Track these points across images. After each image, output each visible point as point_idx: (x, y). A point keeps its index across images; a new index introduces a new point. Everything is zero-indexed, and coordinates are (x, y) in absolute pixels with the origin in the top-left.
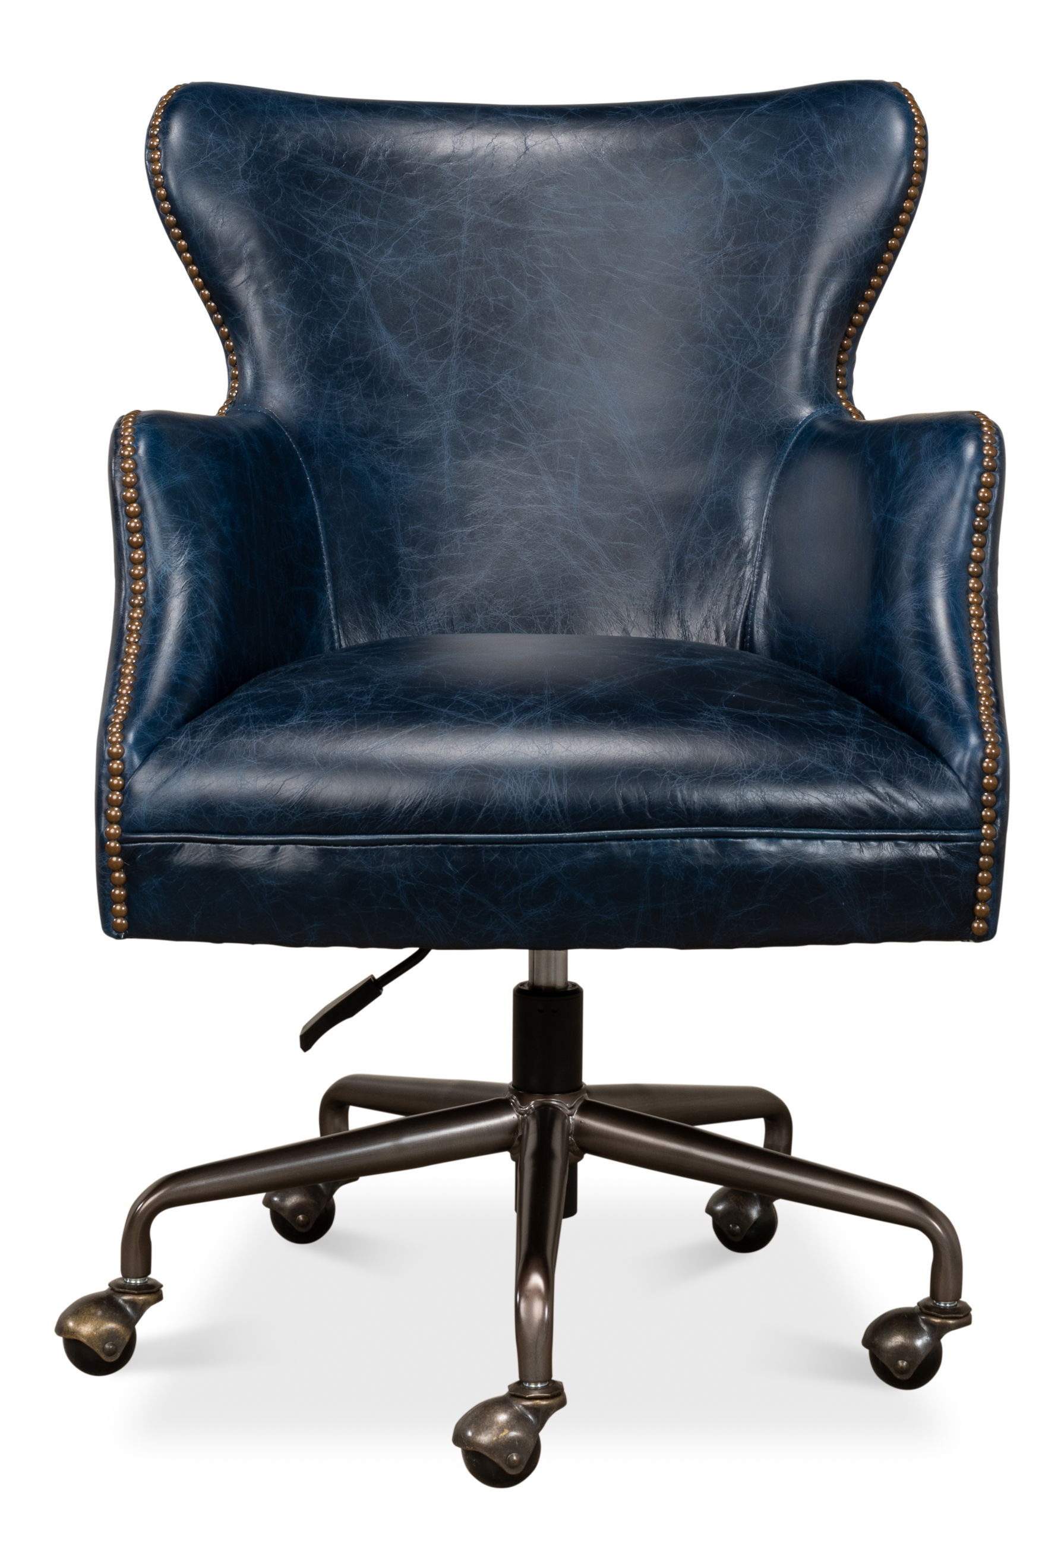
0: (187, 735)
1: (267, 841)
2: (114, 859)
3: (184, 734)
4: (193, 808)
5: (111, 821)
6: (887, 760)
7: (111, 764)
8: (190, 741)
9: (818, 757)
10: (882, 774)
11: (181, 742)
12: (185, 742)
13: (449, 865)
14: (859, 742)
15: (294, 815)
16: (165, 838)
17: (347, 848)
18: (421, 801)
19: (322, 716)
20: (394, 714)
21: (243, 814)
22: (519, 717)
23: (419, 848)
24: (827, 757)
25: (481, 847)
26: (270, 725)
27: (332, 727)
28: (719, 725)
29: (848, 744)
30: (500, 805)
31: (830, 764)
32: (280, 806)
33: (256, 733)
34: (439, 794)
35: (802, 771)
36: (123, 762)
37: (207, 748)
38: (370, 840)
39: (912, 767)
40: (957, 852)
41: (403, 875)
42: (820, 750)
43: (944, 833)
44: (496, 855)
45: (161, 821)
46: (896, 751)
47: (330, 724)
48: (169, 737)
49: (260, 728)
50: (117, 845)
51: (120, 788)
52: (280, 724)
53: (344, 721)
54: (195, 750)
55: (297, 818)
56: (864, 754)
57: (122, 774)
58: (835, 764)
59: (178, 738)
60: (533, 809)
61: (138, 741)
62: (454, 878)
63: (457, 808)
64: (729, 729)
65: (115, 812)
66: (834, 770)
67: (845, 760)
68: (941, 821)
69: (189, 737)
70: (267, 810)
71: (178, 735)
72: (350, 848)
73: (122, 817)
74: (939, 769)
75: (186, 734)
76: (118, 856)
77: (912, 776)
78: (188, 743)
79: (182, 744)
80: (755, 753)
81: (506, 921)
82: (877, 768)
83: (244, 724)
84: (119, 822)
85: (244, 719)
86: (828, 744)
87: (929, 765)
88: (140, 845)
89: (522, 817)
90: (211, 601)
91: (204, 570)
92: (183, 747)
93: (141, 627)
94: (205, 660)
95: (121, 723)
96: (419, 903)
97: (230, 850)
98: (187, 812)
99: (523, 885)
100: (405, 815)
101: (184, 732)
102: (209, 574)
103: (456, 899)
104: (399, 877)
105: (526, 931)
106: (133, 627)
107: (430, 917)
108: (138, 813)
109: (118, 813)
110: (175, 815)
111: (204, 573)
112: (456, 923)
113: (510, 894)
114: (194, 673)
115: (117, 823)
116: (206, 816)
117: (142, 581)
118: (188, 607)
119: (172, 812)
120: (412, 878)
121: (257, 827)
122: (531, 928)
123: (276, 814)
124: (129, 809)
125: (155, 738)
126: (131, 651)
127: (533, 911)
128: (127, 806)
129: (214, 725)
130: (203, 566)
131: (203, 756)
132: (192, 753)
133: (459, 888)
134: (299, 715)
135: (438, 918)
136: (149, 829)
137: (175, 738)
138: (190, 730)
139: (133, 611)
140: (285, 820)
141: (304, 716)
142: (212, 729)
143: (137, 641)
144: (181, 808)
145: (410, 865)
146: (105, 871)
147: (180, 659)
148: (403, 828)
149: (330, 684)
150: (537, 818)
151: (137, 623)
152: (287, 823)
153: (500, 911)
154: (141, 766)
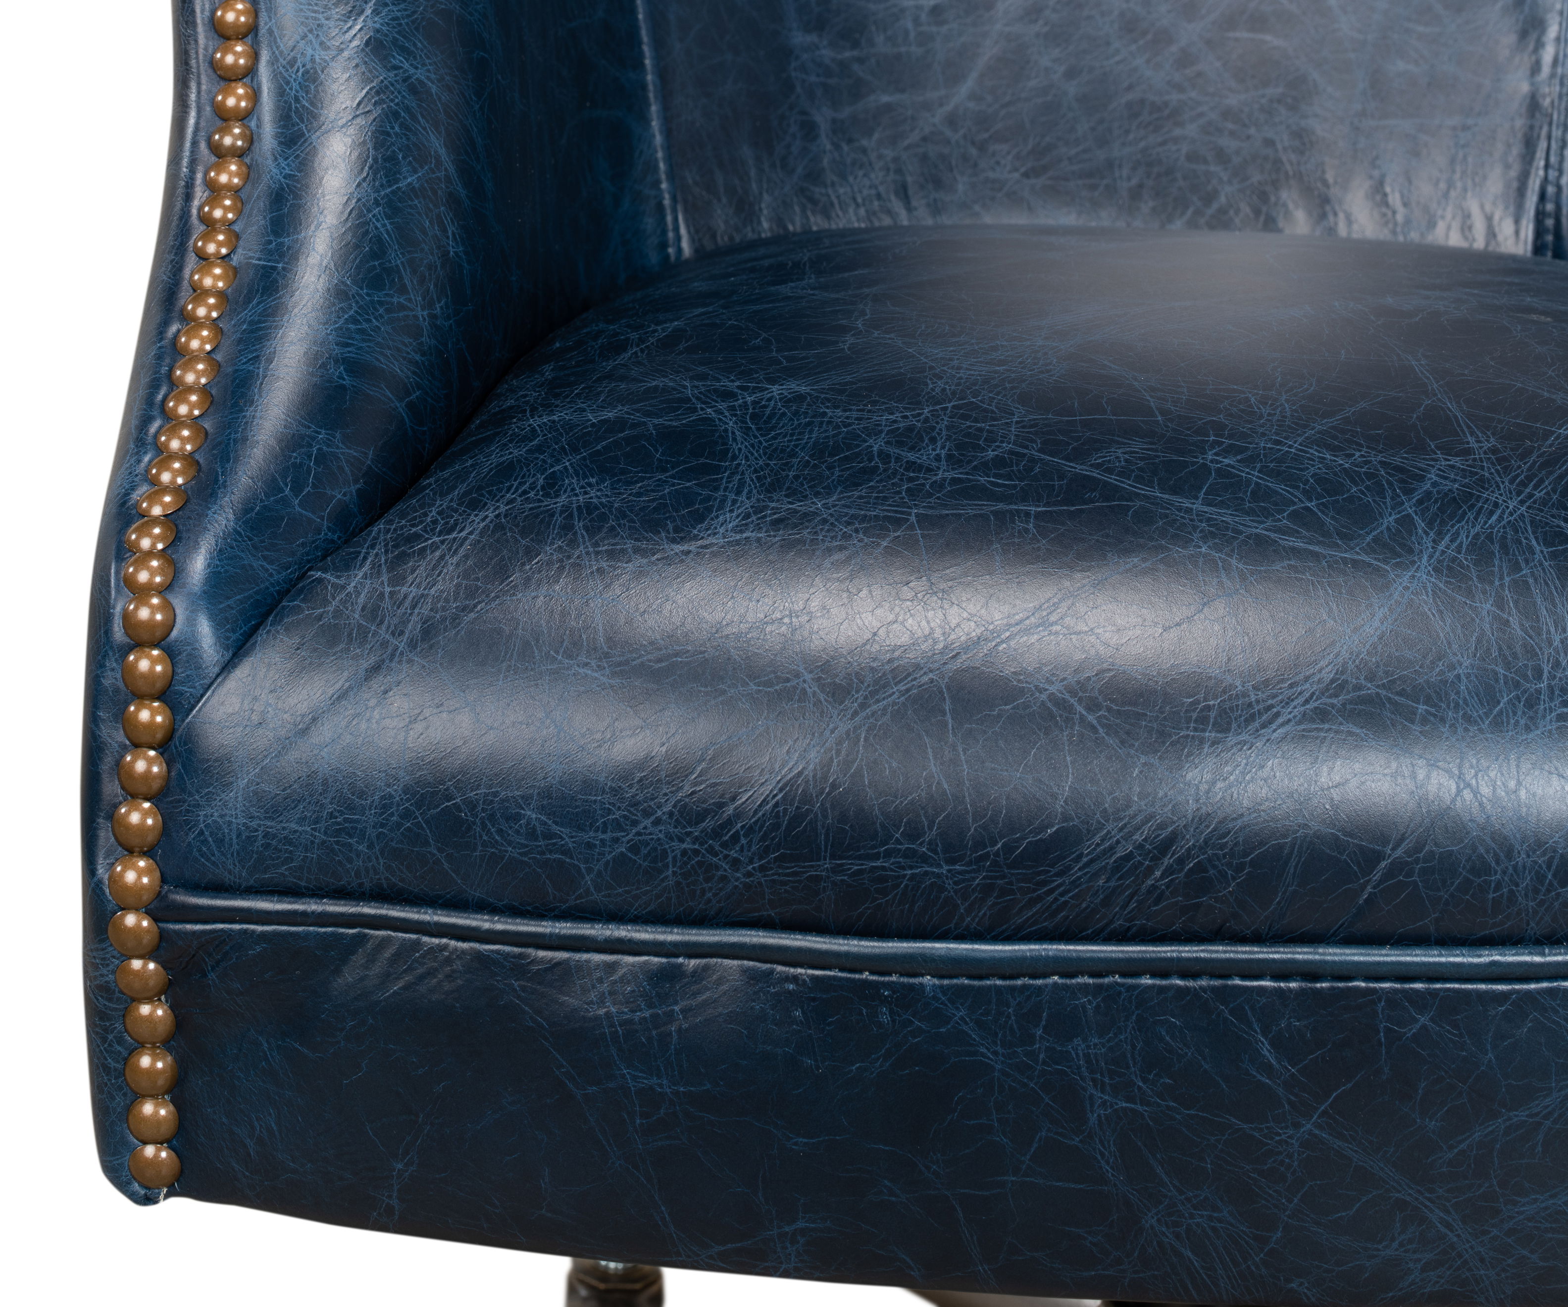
2: (140, 966)
3: (367, 567)
4: (399, 825)
5: (129, 849)
7: (132, 658)
8: (388, 589)
12: (369, 593)
13: (1266, 1050)
15: (735, 863)
16: (304, 914)
19: (807, 517)
20: (1038, 515)
21: (566, 852)
22: (1440, 534)
23: (1162, 989)
25: (1374, 990)
26: (643, 544)
32: (688, 834)
36: (171, 653)
37: (444, 619)
41: (1107, 1080)
44: (1423, 1020)
48: (317, 573)
49: (612, 555)
50: (145, 923)
51: (159, 736)
52: (674, 541)
54: (405, 622)
55: (749, 874)
57: (169, 694)
59: (349, 577)
60: (1549, 867)
61: (219, 580)
62: (1280, 1091)
63: (1293, 862)
65: (139, 817)
69: (385, 578)
71: (347, 566)
73: (165, 830)
75: (373, 564)
76: (146, 956)
78: (382, 594)
79: (362, 599)
81: (1444, 1230)
83: (560, 535)
84: (156, 849)
88: (222, 930)
89: (1511, 892)
90: (437, 144)
91: (415, 58)
92: (363, 609)
93: (239, 213)
94: (422, 314)
95: (168, 519)
96: (1159, 1170)
97: (519, 967)
98: (378, 837)
99: (1510, 1119)
100: (1120, 879)
101: (365, 558)
102: (429, 71)
103: (1282, 1163)
104: (1095, 1086)
105: (1510, 1261)
106: (218, 213)
107: (1192, 1216)
108: (220, 828)
109: (150, 822)
110: (337, 843)
111: (416, 68)
112: (1279, 1234)
113: (1463, 1146)
114: (388, 353)
115: (147, 853)
116: (440, 850)
117: (245, 85)
118: (375, 160)
119: (325, 833)
120: (1139, 1088)
121: (609, 896)
122: (1525, 1252)
123: (674, 858)
124: (188, 811)
125: (271, 575)
126: (208, 282)
127: (1536, 1200)
128: (179, 801)
129: (463, 534)
130: (412, 48)
131: (431, 647)
132: (393, 634)
133: (1297, 1126)
134: (731, 511)
135: (1220, 1221)
136: (252, 882)
137: (338, 577)
138: (386, 552)
139: (219, 168)
140: (707, 880)
141: (747, 516)
142: (456, 552)
143: (228, 255)
144: (357, 821)
145: (1134, 1047)
146: (110, 1000)
147: (352, 312)
148: (1111, 922)
149: (800, 398)
150: (1558, 895)
151: (228, 202)
152: (711, 889)
153: (1429, 1199)
154: (227, 667)
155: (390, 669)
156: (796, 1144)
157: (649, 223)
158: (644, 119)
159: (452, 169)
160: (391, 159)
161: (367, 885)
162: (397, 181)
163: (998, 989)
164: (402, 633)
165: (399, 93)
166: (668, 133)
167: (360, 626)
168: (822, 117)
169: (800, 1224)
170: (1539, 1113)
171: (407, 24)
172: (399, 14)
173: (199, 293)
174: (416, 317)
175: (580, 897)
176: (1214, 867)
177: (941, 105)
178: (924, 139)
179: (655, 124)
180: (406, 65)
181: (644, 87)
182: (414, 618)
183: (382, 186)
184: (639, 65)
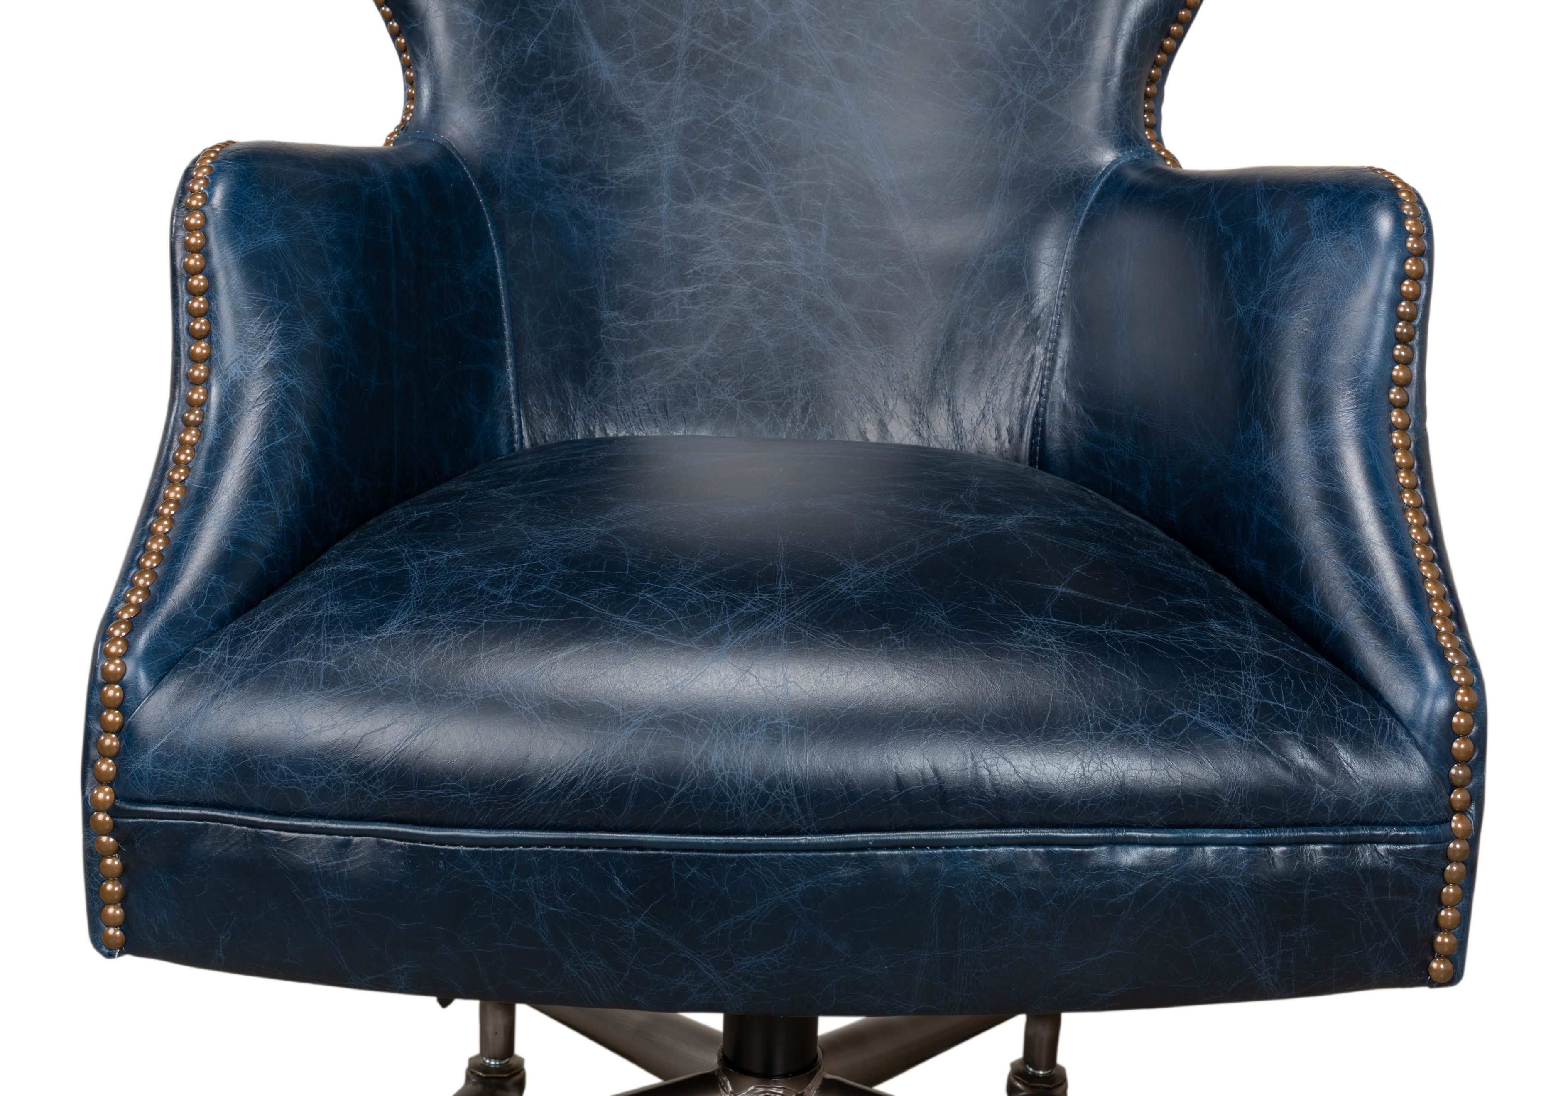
0: (223, 649)
1: (333, 829)
2: (104, 839)
3: (220, 645)
4: (222, 771)
5: (101, 782)
6: (1307, 712)
7: (105, 689)
8: (227, 657)
9: (1203, 709)
10: (1301, 737)
11: (213, 659)
12: (219, 659)
13: (618, 883)
14: (1261, 681)
15: (374, 791)
16: (178, 814)
17: (457, 848)
18: (576, 780)
19: (433, 623)
20: (544, 623)
21: (298, 785)
22: (738, 634)
23: (571, 853)
24: (1216, 709)
25: (670, 856)
26: (351, 636)
27: (445, 645)
28: (1047, 652)
29: (1246, 685)
30: (702, 789)
31: (1222, 721)
32: (353, 777)
33: (328, 649)
34: (604, 768)
35: (1179, 735)
36: (124, 688)
37: (251, 672)
38: (494, 838)
39: (1346, 724)
40: (1414, 861)
41: (544, 897)
42: (1204, 696)
43: (1394, 832)
44: (693, 870)
45: (171, 788)
46: (1318, 696)
47: (444, 639)
48: (197, 649)
49: (335, 641)
50: (108, 819)
51: (117, 727)
52: (366, 634)
53: (465, 633)
54: (233, 673)
55: (380, 796)
56: (1271, 703)
57: (122, 707)
58: (1229, 722)
59: (211, 650)
60: (755, 796)
61: (151, 652)
62: (625, 903)
63: (632, 793)
64: (1064, 659)
65: (106, 766)
66: (1228, 732)
67: (1243, 713)
68: (1392, 812)
69: (227, 651)
70: (334, 781)
71: (211, 645)
72: (462, 848)
73: (118, 773)
74: (1385, 726)
75: (223, 645)
76: (109, 834)
77: (1346, 739)
78: (225, 659)
79: (214, 662)
80: (1106, 705)
81: (707, 973)
82: (1292, 727)
83: (313, 631)
84: (113, 782)
85: (315, 623)
86: (1216, 686)
87: (1369, 719)
88: (141, 822)
89: (737, 809)
90: (300, 420)
91: (292, 373)
92: (214, 667)
93: (193, 456)
94: (279, 512)
95: (131, 622)
96: (569, 941)
97: (277, 840)
98: (212, 777)
99: (736, 919)
100: (550, 800)
101: (220, 641)
102: (299, 380)
103: (627, 938)
104: (539, 900)
105: (740, 989)
106: (183, 457)
107: (586, 964)
108: (141, 772)
109: (111, 769)
110: (194, 780)
111: (292, 379)
112: (628, 973)
113: (714, 932)
114: (257, 533)
115: (109, 784)
116: (241, 784)
117: (203, 388)
118: (263, 430)
119: (189, 775)
120: (559, 901)
121: (318, 806)
122: (747, 985)
123: (347, 788)
124: (127, 764)
125: (177, 649)
126: (172, 495)
127: (751, 959)
128: (123, 759)
129: (269, 630)
130: (291, 368)
131: (243, 686)
132: (226, 679)
133: (634, 920)
134: (398, 619)
135: (599, 966)
136: (155, 799)
137: (206, 650)
138: (231, 638)
139: (186, 432)
140: (362, 799)
141: (405, 622)
142: (263, 639)
143: (184, 480)
144: (203, 769)
145: (557, 881)
146: (92, 856)
147: (239, 512)
148: (547, 821)
149: (456, 559)
150: (760, 811)
151: (188, 451)
152: (364, 803)
153: (698, 957)
154: (149, 694)
155: (223, 696)
156: (401, 926)
157: (502, 429)
158: (502, 367)
159: (307, 432)
160: (272, 429)
161: (209, 800)
162: (273, 441)
163: (494, 852)
164: (231, 678)
165: (280, 393)
166: (517, 375)
167: (212, 674)
168: (618, 362)
169: (405, 966)
170: (749, 917)
171: (289, 354)
172: (285, 349)
173: (167, 500)
174: (276, 514)
175: (305, 807)
176: (594, 795)
177: (692, 354)
178: (679, 375)
179: (510, 370)
180: (286, 378)
181: (503, 348)
182: (237, 671)
183: (264, 444)
184: (500, 335)
